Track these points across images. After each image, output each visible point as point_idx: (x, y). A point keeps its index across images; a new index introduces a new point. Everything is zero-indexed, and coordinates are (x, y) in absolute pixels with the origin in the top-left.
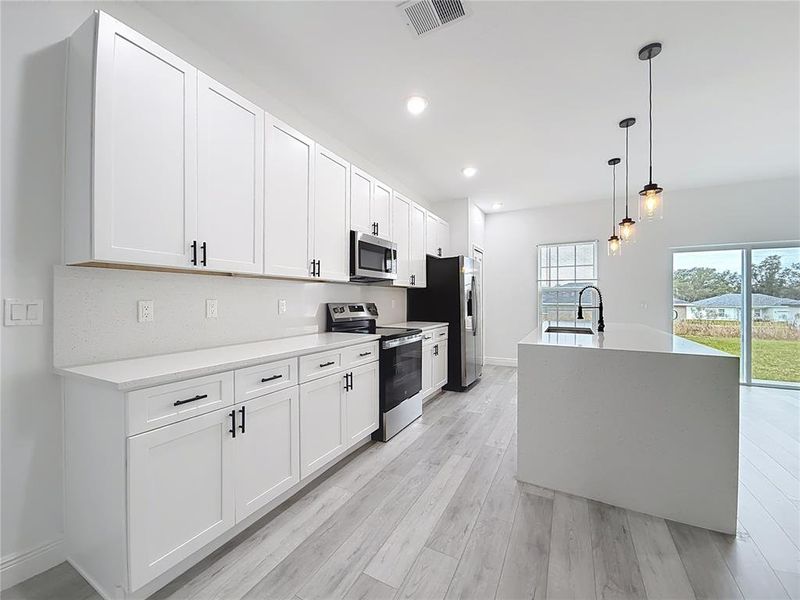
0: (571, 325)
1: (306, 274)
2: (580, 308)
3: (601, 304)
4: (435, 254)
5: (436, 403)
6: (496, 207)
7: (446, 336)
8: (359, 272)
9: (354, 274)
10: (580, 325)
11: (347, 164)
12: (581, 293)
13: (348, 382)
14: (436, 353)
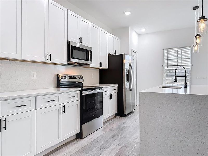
0: (171, 85)
1: (44, 60)
2: (176, 77)
3: (186, 75)
4: (113, 53)
5: (111, 122)
6: (143, 31)
7: (116, 91)
8: (72, 60)
9: (69, 61)
10: (175, 85)
11: (66, 9)
12: (176, 70)
13: (63, 109)
14: (111, 98)
